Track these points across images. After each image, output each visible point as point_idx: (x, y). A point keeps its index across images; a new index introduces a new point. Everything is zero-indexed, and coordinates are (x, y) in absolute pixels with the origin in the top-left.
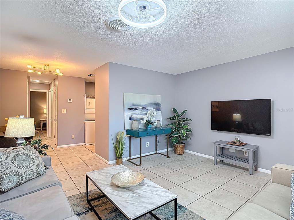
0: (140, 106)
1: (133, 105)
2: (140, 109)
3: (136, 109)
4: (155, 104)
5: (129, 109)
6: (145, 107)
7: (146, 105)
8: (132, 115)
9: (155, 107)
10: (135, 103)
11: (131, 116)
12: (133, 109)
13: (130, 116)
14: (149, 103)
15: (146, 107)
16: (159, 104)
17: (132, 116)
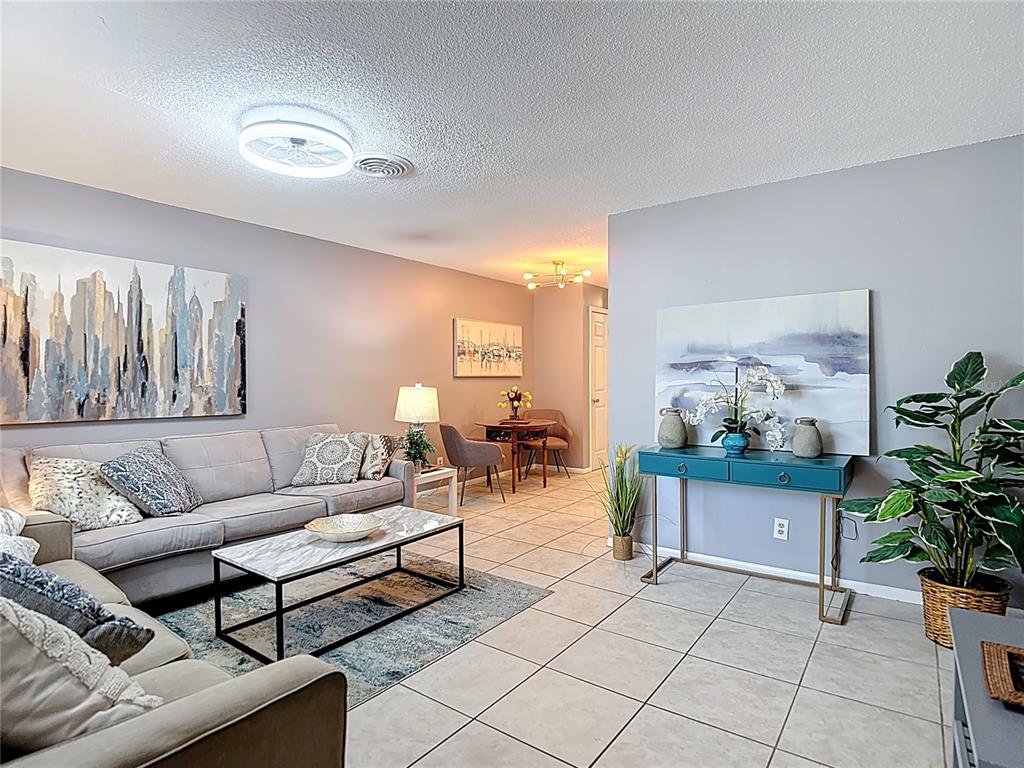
0: (725, 354)
1: (692, 350)
2: (723, 368)
3: (705, 366)
4: (820, 339)
5: (674, 366)
6: (756, 356)
7: (760, 348)
8: (685, 391)
9: (824, 352)
10: (702, 341)
11: (682, 395)
12: (691, 365)
13: (677, 392)
14: (781, 338)
15: (759, 357)
16: (856, 336)
17: (686, 395)
